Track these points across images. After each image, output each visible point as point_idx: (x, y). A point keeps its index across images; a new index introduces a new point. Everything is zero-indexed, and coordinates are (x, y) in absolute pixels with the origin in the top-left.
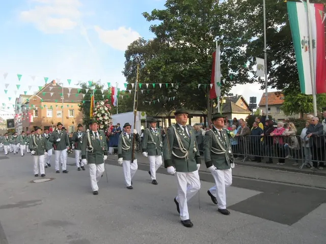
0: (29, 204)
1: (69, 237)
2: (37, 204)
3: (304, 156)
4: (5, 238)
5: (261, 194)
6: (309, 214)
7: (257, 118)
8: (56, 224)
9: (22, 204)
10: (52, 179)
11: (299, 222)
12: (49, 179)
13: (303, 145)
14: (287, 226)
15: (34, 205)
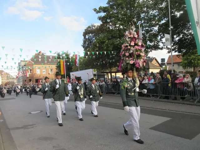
0: (29, 127)
1: (54, 147)
2: (34, 127)
3: (197, 95)
4: (17, 148)
5: (170, 119)
7: (165, 72)
8: (46, 139)
9: (25, 127)
10: (41, 111)
13: (196, 88)
14: (188, 140)
15: (32, 128)
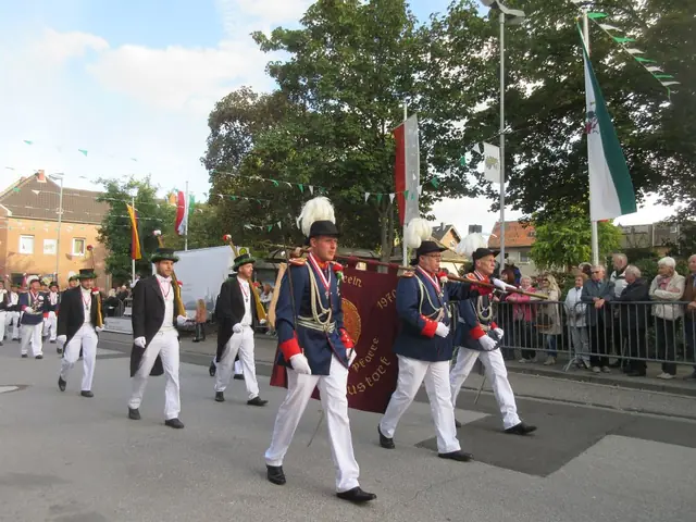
1: (54, 509)
5: (485, 418)
6: (580, 456)
10: (22, 387)
11: (562, 470)
12: (15, 388)
13: (571, 323)
14: (535, 477)
